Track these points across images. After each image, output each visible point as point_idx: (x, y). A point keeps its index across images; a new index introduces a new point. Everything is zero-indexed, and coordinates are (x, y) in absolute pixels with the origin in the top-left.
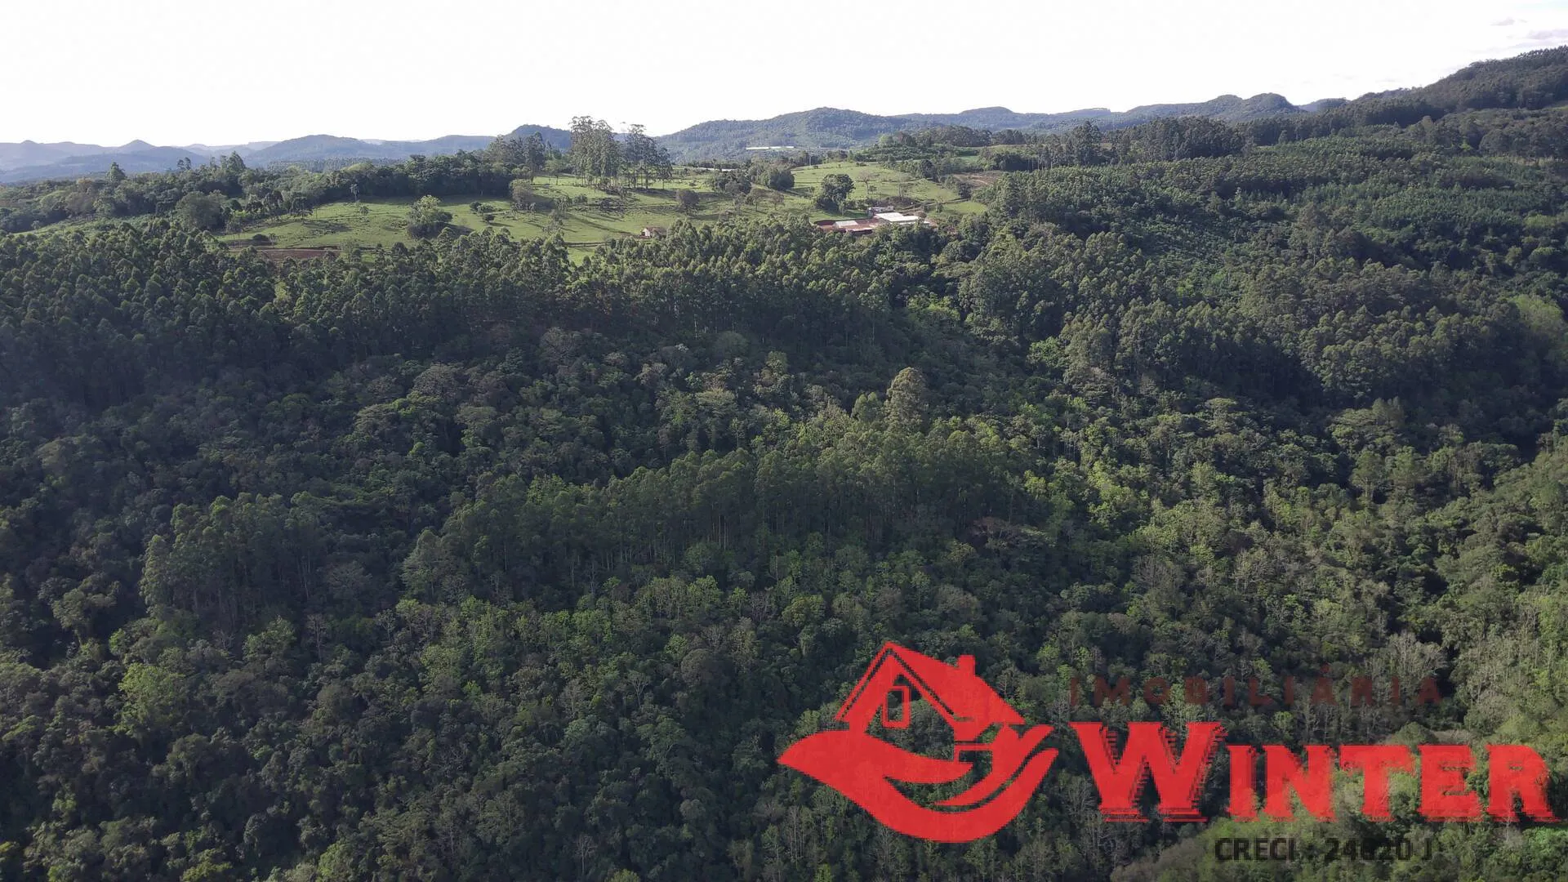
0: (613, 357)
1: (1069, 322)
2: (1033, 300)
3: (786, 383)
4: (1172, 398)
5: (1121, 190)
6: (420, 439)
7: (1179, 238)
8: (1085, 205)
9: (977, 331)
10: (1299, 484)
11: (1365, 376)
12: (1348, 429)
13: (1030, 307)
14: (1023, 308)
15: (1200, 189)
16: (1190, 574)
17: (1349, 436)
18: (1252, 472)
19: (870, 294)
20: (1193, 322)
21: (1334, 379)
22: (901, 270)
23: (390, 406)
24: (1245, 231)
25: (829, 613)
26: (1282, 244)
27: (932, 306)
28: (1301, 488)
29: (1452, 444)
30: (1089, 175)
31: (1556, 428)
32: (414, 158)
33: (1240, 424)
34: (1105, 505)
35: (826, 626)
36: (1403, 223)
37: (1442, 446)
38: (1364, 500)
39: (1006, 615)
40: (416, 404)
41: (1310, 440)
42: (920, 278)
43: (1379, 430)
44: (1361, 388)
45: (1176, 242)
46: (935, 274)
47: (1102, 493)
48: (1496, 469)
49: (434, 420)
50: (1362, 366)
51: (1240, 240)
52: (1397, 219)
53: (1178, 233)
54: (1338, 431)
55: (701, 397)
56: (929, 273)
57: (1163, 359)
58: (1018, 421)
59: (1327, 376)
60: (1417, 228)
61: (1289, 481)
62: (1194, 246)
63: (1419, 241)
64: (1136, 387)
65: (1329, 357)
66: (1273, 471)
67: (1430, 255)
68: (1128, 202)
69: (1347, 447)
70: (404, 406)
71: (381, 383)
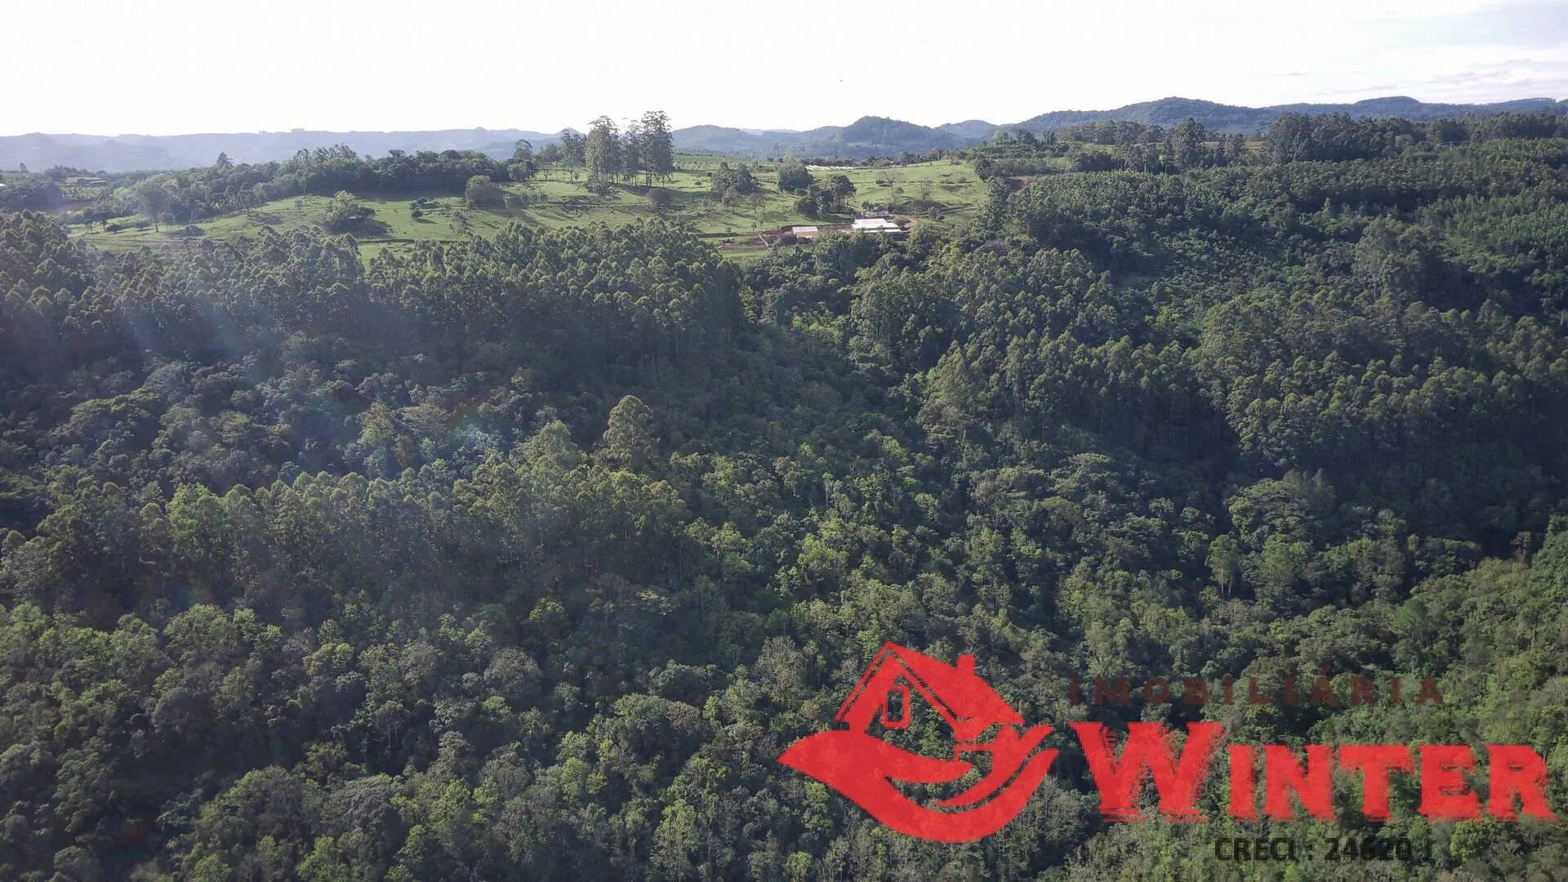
0: (346, 363)
1: (953, 351)
2: (920, 323)
3: (517, 403)
4: (1032, 450)
5: (1159, 198)
6: (115, 436)
7: (1204, 257)
8: (1097, 216)
9: (853, 356)
10: (1124, 566)
11: (1289, 438)
12: (1248, 503)
13: (915, 331)
14: (908, 333)
15: (1278, 200)
16: (835, 662)
17: (1244, 512)
18: (1077, 546)
19: (672, 310)
20: (1091, 359)
21: (1254, 441)
22: (804, 284)
23: (105, 402)
24: (1304, 250)
25: (353, 664)
26: (1346, 269)
27: (814, 326)
28: (1120, 572)
29: (1374, 536)
30: (1131, 180)
31: (1550, 527)
32: (391, 152)
33: (1099, 486)
34: (793, 571)
35: (341, 680)
36: (1525, 248)
37: (1360, 538)
38: (1209, 595)
39: (564, 690)
40: (132, 401)
41: (1189, 513)
42: (823, 293)
43: (1286, 509)
44: (1287, 454)
45: (1199, 262)
46: (839, 291)
47: (801, 555)
48: (1425, 574)
49: (139, 419)
50: (1288, 427)
51: (1293, 261)
52: (1517, 243)
53: (1207, 251)
54: (1236, 506)
55: (408, 412)
56: (833, 289)
57: (1037, 402)
58: (779, 463)
59: (1246, 435)
60: (1542, 254)
61: (1111, 562)
62: (1220, 268)
63: (1537, 271)
64: (996, 433)
65: (1253, 413)
66: (1097, 548)
67: (1544, 289)
68: (1162, 213)
69: (1240, 526)
70: (118, 403)
71: (116, 379)
